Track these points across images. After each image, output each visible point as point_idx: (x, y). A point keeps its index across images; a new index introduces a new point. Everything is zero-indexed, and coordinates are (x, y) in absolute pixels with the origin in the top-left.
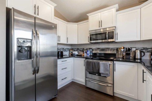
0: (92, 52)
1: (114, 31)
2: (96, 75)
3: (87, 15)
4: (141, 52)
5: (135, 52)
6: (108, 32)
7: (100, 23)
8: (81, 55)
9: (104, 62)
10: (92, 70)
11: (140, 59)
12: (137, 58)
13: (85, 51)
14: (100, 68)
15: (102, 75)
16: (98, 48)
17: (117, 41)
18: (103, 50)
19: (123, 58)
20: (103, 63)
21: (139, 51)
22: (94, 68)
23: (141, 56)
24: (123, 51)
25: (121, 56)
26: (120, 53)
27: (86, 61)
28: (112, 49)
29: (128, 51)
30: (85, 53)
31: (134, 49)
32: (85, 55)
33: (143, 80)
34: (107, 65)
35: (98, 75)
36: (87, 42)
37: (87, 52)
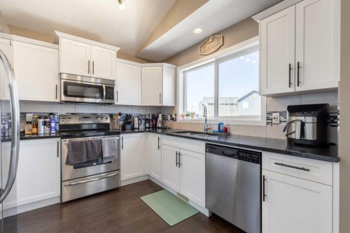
0: (59, 123)
1: (113, 86)
2: (92, 165)
4: (139, 119)
5: (134, 120)
6: (106, 87)
7: (91, 65)
10: (86, 158)
11: (138, 128)
12: (135, 127)
14: (103, 150)
15: (105, 161)
17: (116, 103)
18: (86, 117)
21: (137, 118)
22: (91, 152)
23: (139, 125)
24: (120, 119)
26: (115, 121)
28: (103, 116)
30: (42, 127)
32: (42, 132)
33: (158, 147)
34: (114, 142)
35: (97, 164)
36: (53, 99)
37: (50, 122)
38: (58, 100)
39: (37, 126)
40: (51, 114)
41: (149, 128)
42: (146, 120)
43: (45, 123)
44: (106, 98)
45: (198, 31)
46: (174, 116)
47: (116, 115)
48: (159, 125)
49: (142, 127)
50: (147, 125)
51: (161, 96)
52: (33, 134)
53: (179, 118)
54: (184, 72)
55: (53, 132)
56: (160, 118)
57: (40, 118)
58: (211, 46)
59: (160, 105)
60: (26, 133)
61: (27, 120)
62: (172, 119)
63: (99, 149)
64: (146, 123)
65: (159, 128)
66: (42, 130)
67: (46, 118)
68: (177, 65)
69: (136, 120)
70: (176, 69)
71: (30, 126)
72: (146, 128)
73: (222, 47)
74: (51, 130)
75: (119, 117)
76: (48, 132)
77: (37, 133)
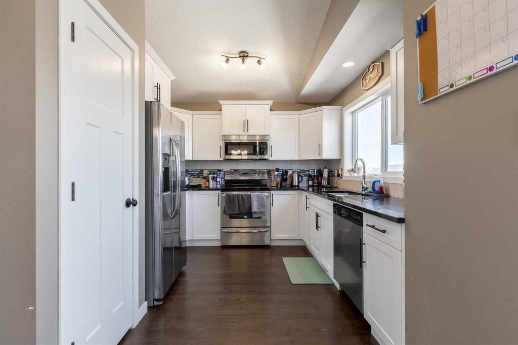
0: (224, 178)
1: (267, 141)
2: (244, 218)
3: (219, 101)
4: (299, 176)
5: (292, 176)
6: (259, 143)
7: (246, 124)
8: (201, 185)
9: (257, 193)
10: (238, 210)
11: (298, 186)
12: (294, 185)
13: (211, 176)
14: (252, 205)
15: (254, 216)
16: (235, 170)
17: (271, 159)
18: (245, 173)
19: (277, 186)
20: (257, 196)
21: (296, 175)
22: (242, 205)
23: (299, 182)
24: (277, 175)
25: (275, 185)
26: (273, 177)
27: (224, 195)
28: (260, 172)
29: (285, 175)
30: (211, 181)
31: (290, 172)
32: (211, 186)
33: (307, 207)
34: (263, 198)
35: (248, 218)
36: (218, 158)
37: (216, 178)
38: (222, 159)
39: (208, 181)
40: (218, 170)
41: (312, 186)
42: (310, 176)
43: (213, 178)
44: (260, 154)
45: (349, 64)
46: (340, 172)
47: (273, 171)
48: (325, 183)
49: (303, 185)
50: (311, 183)
51: (320, 146)
52: (206, 187)
53: (346, 174)
54: (353, 112)
55: (219, 186)
56: (325, 174)
57: (210, 174)
58: (372, 76)
59: (320, 158)
60: (202, 186)
61: (204, 176)
62: (338, 175)
63: (248, 203)
64: (309, 180)
65: (324, 187)
66: (212, 184)
67: (214, 174)
68: (343, 105)
69: (296, 176)
70: (342, 110)
71: (205, 180)
72: (309, 186)
73: (383, 77)
74: (217, 184)
75: (276, 173)
76: (215, 186)
77: (208, 187)
